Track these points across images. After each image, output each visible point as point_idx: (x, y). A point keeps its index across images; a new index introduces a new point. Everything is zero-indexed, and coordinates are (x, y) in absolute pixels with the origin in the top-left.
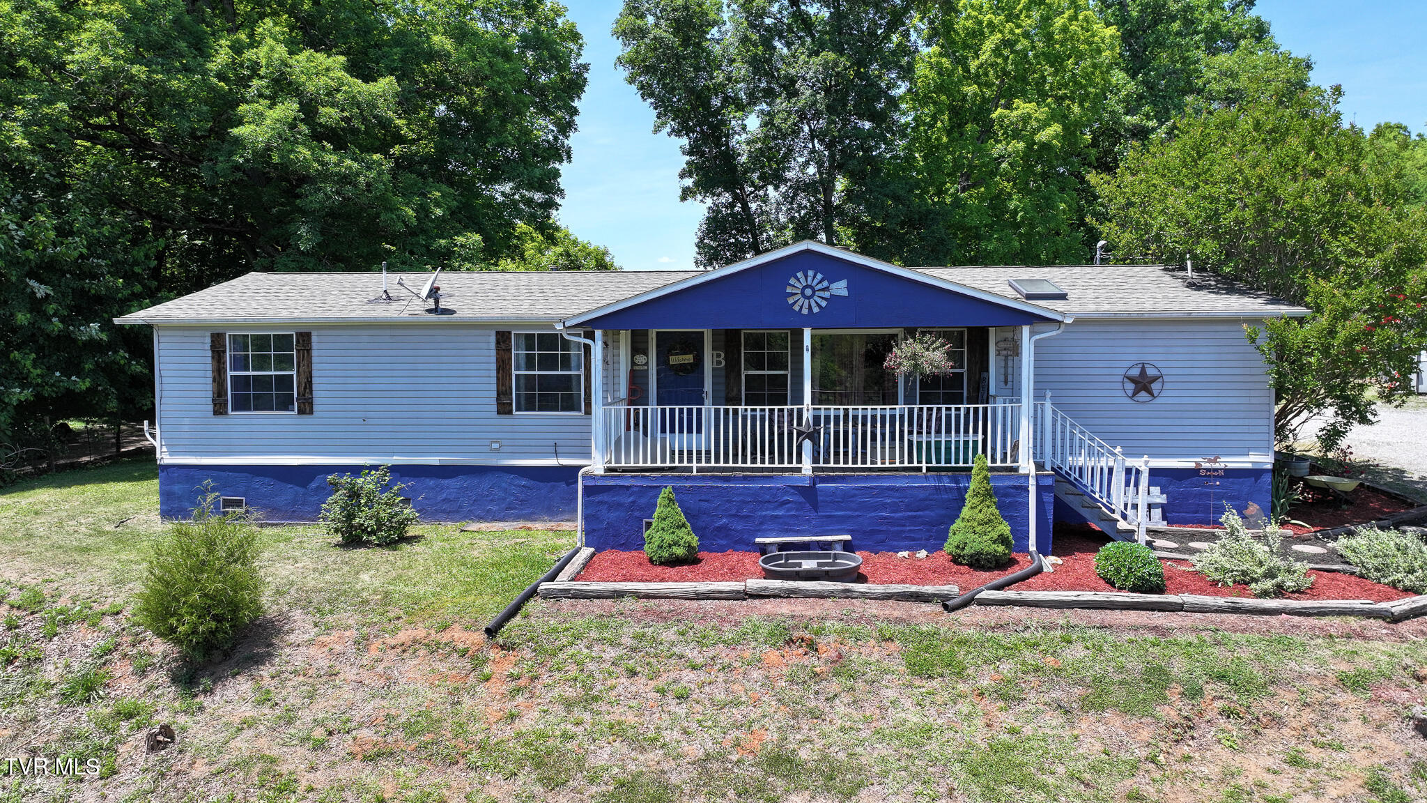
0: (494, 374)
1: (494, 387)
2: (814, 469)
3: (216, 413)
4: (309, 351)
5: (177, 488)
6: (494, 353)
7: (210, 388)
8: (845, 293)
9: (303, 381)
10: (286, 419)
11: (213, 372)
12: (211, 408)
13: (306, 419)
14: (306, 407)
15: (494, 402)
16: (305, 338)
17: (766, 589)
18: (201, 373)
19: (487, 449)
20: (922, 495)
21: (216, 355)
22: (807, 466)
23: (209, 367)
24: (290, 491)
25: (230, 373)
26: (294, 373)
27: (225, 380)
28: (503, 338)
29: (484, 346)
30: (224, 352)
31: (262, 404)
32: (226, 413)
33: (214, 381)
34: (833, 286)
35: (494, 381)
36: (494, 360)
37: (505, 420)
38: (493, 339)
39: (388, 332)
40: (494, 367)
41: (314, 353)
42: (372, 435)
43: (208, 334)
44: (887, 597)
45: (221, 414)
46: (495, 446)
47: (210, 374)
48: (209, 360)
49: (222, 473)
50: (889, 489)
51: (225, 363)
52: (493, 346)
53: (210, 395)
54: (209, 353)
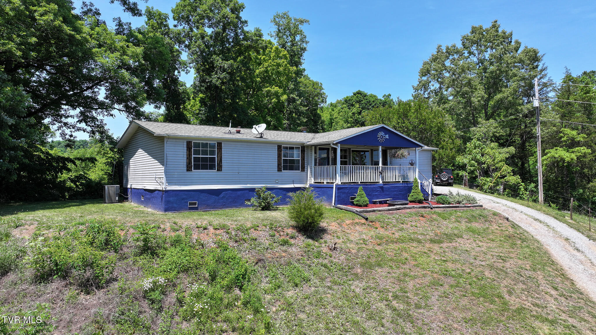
0: (277, 158)
1: (277, 163)
2: (383, 182)
3: (188, 170)
4: (221, 149)
5: (171, 199)
6: (277, 152)
7: (185, 161)
8: (388, 138)
9: (219, 159)
10: (213, 173)
11: (187, 155)
12: (185, 169)
13: (219, 173)
14: (220, 169)
15: (276, 167)
16: (220, 144)
17: (400, 207)
18: (182, 156)
19: (275, 182)
20: (402, 188)
21: (188, 149)
22: (381, 182)
23: (185, 154)
24: (214, 198)
25: (193, 156)
26: (216, 156)
27: (191, 158)
28: (279, 147)
29: (274, 150)
30: (192, 148)
31: (205, 167)
32: (192, 171)
33: (187, 158)
34: (386, 136)
35: (277, 161)
36: (277, 154)
37: (280, 173)
38: (276, 147)
39: (246, 144)
40: (277, 156)
41: (223, 150)
42: (241, 178)
43: (185, 141)
44: (420, 208)
45: (190, 171)
46: (277, 181)
47: (185, 156)
48: (185, 151)
49: (190, 193)
50: (397, 186)
51: (192, 152)
52: (276, 150)
53: (185, 164)
54: (185, 148)
